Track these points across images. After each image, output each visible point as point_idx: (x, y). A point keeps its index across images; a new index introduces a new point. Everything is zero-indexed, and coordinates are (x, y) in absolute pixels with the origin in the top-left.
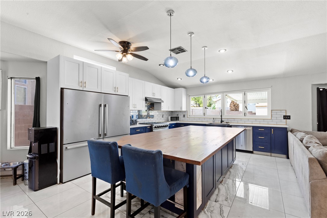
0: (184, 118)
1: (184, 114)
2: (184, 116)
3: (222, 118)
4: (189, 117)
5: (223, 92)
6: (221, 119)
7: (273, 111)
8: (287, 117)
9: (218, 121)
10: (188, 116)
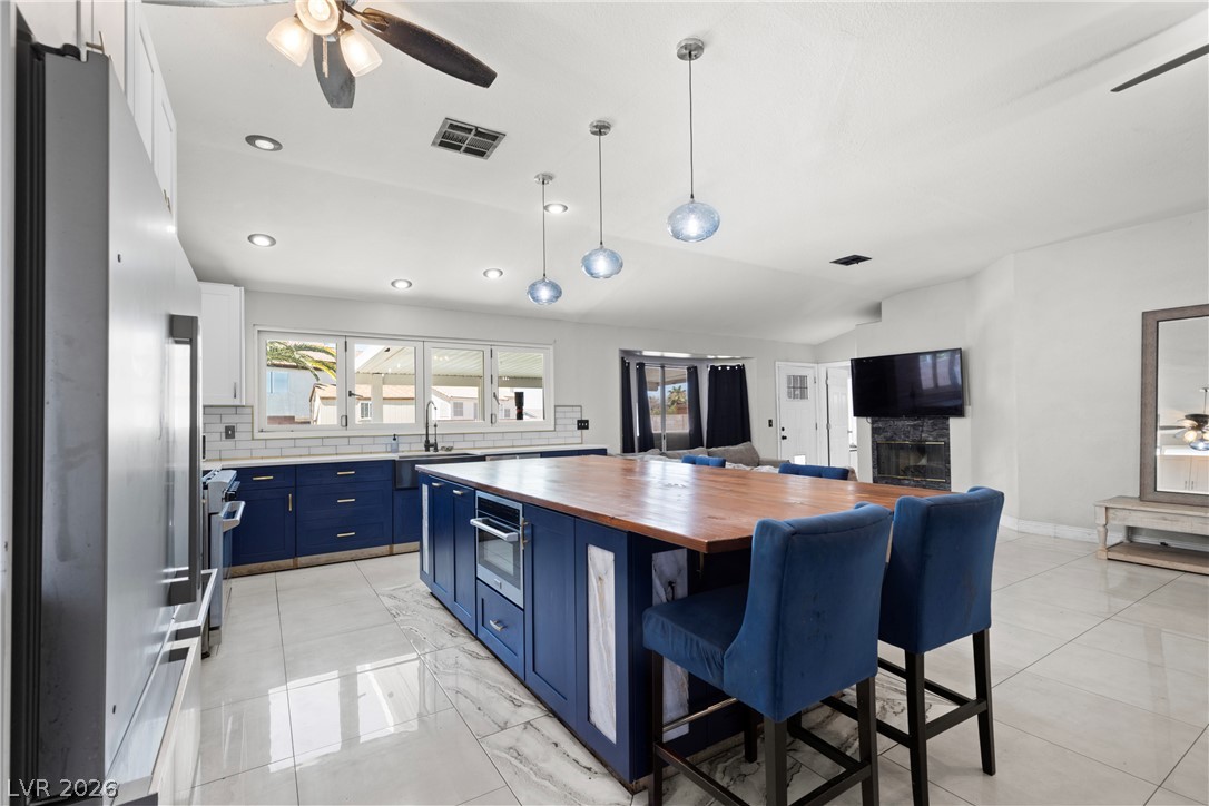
0: (230, 443)
1: (230, 420)
2: (230, 432)
3: (427, 435)
4: (258, 435)
5: (424, 339)
6: (424, 438)
7: (558, 409)
8: (583, 425)
9: (414, 447)
10: (256, 430)
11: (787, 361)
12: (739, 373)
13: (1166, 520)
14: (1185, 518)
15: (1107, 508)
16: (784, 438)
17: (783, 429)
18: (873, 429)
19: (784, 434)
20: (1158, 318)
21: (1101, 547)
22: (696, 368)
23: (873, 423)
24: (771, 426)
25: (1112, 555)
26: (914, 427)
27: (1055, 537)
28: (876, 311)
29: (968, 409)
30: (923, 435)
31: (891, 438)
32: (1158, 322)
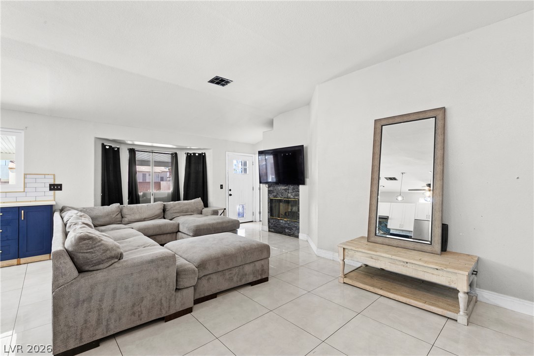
7: (28, 176)
8: (55, 187)
11: (234, 152)
12: (202, 158)
13: (372, 258)
14: (381, 259)
15: (344, 248)
16: (230, 195)
17: (230, 190)
18: (269, 191)
19: (230, 193)
20: (382, 124)
21: (341, 275)
22: (176, 154)
23: (269, 188)
24: (222, 188)
25: (346, 280)
26: (285, 190)
27: (333, 260)
28: (271, 123)
29: (307, 180)
30: (289, 195)
31: (275, 196)
32: (382, 126)
